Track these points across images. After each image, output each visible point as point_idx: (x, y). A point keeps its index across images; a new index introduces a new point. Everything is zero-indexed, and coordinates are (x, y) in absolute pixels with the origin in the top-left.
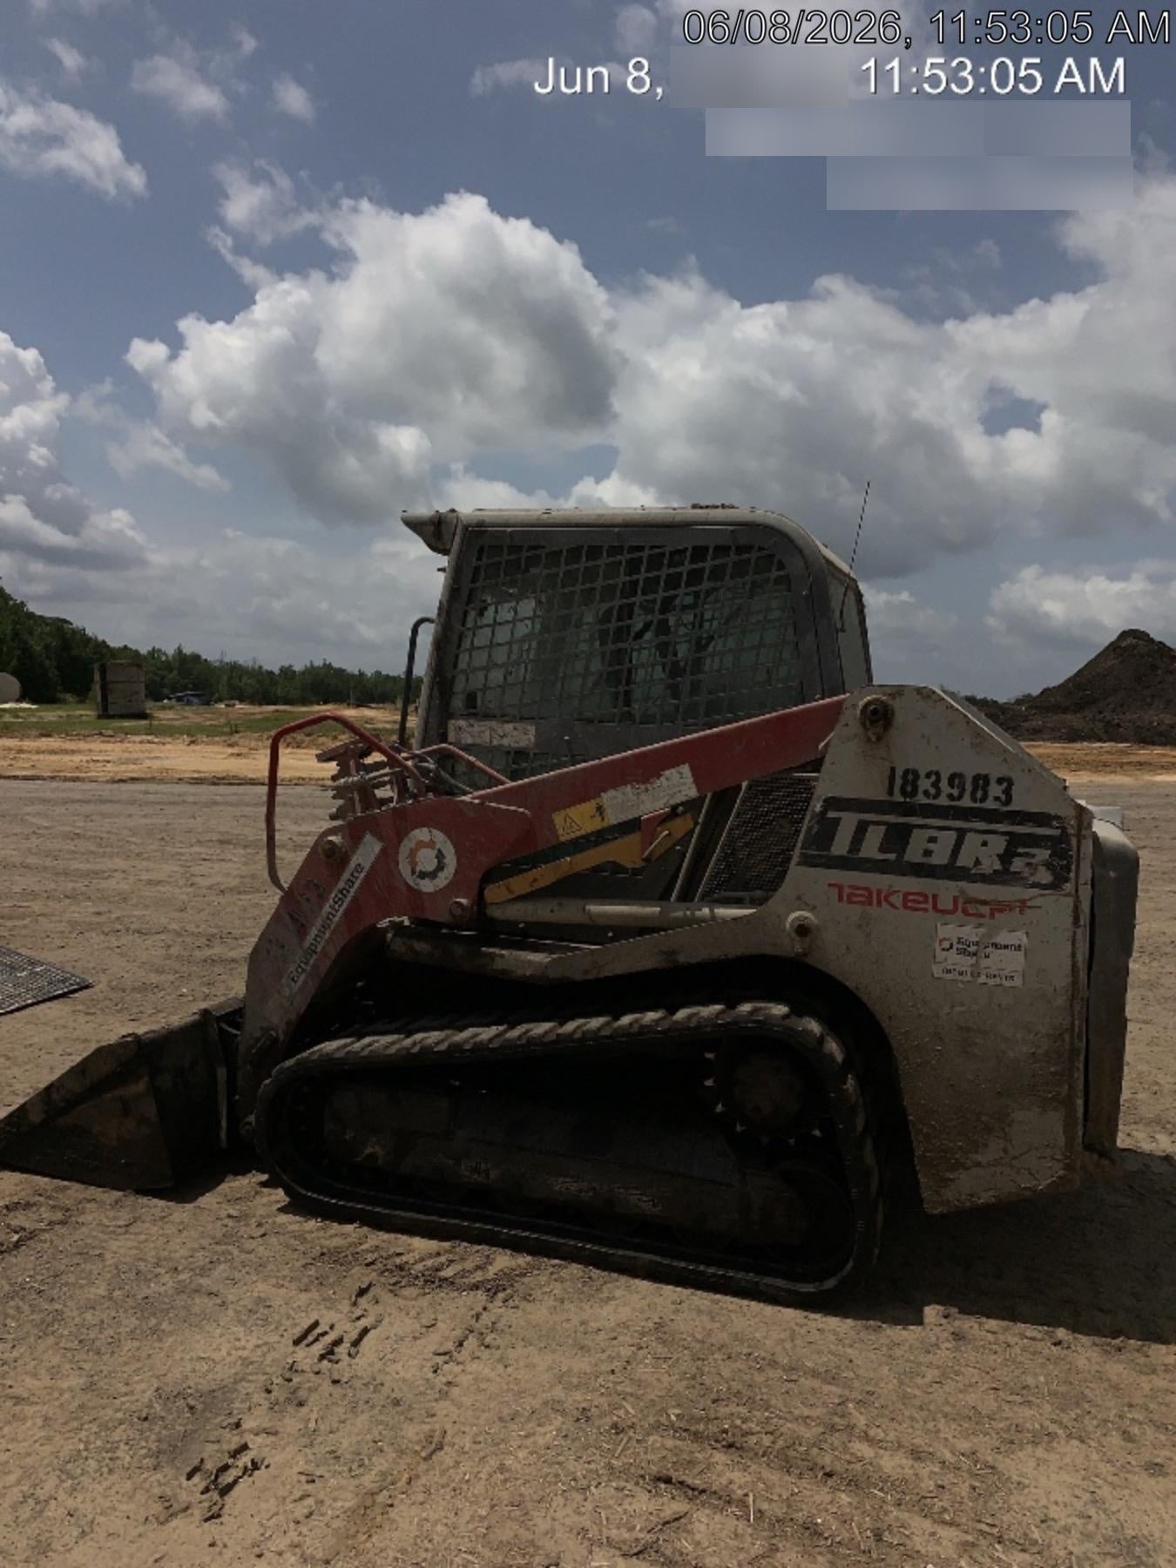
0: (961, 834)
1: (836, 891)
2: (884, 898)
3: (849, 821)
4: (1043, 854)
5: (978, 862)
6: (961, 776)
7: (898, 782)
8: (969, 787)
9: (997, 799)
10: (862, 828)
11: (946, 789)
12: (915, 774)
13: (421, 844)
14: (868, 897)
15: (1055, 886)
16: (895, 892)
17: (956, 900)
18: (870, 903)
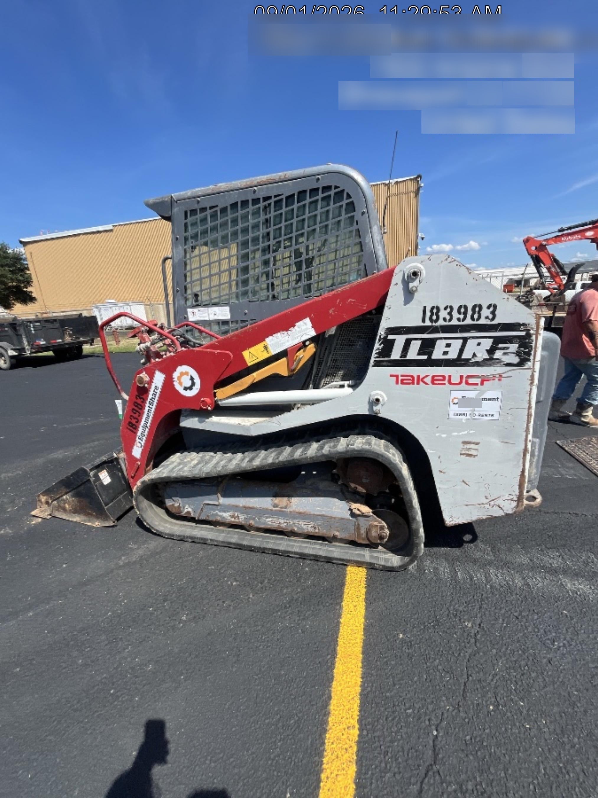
0: (465, 339)
1: (395, 378)
2: (420, 380)
3: (400, 340)
4: (514, 347)
5: (474, 355)
6: (465, 306)
7: (428, 314)
8: (470, 313)
9: (487, 318)
10: (408, 343)
11: (455, 314)
12: (438, 309)
13: (182, 374)
14: (412, 380)
15: (521, 364)
16: (427, 376)
17: (462, 377)
18: (413, 383)
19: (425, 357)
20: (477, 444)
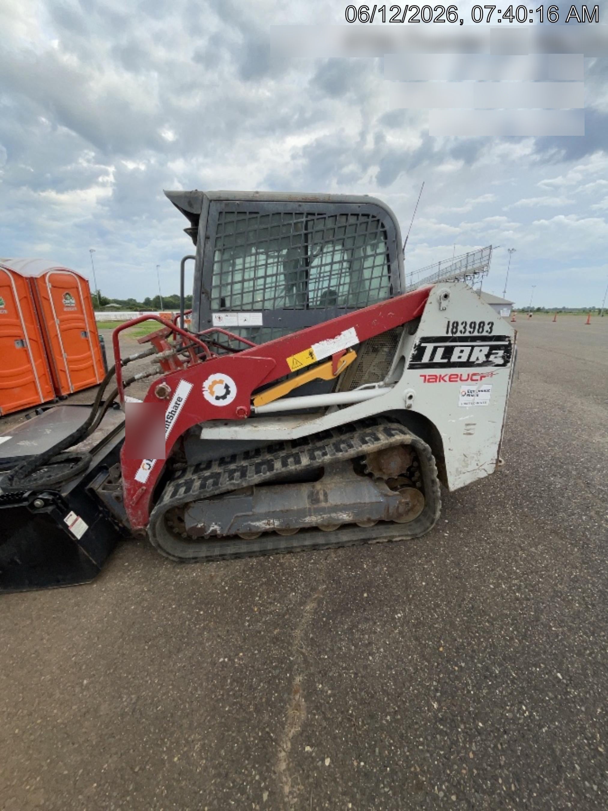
0: (473, 347)
1: (423, 378)
2: (442, 378)
3: (430, 347)
4: (501, 353)
5: (478, 359)
6: (475, 323)
8: (477, 327)
9: (487, 331)
10: (435, 349)
11: (468, 329)
12: (457, 323)
13: (215, 383)
14: (435, 379)
15: (504, 365)
16: (446, 375)
17: (468, 375)
18: (436, 381)
19: (445, 361)
20: (474, 424)
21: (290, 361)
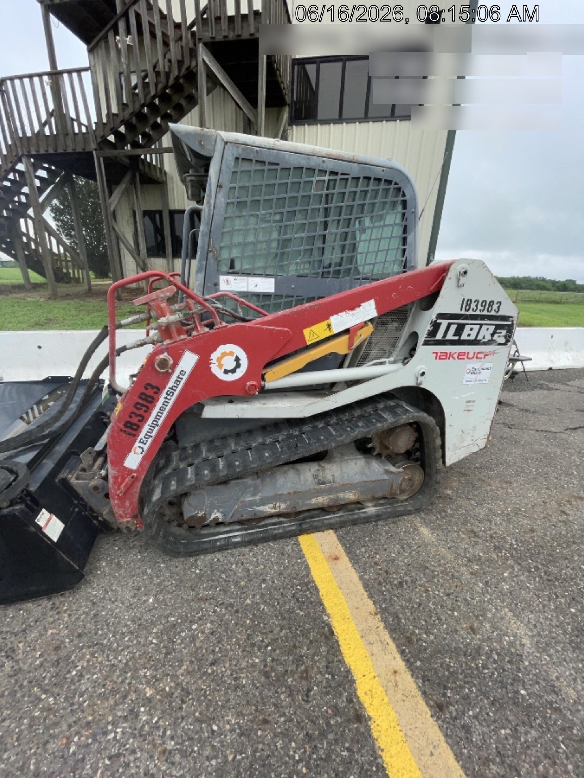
0: (481, 325)
1: (435, 355)
2: (451, 355)
4: (504, 332)
5: (484, 338)
6: (486, 301)
7: (465, 305)
8: (487, 306)
9: (495, 311)
10: (449, 325)
11: (479, 307)
12: (471, 300)
13: (224, 354)
14: (446, 356)
15: (505, 344)
16: (455, 353)
17: (474, 354)
18: (446, 359)
19: (456, 338)
20: (474, 401)
21: (306, 332)
